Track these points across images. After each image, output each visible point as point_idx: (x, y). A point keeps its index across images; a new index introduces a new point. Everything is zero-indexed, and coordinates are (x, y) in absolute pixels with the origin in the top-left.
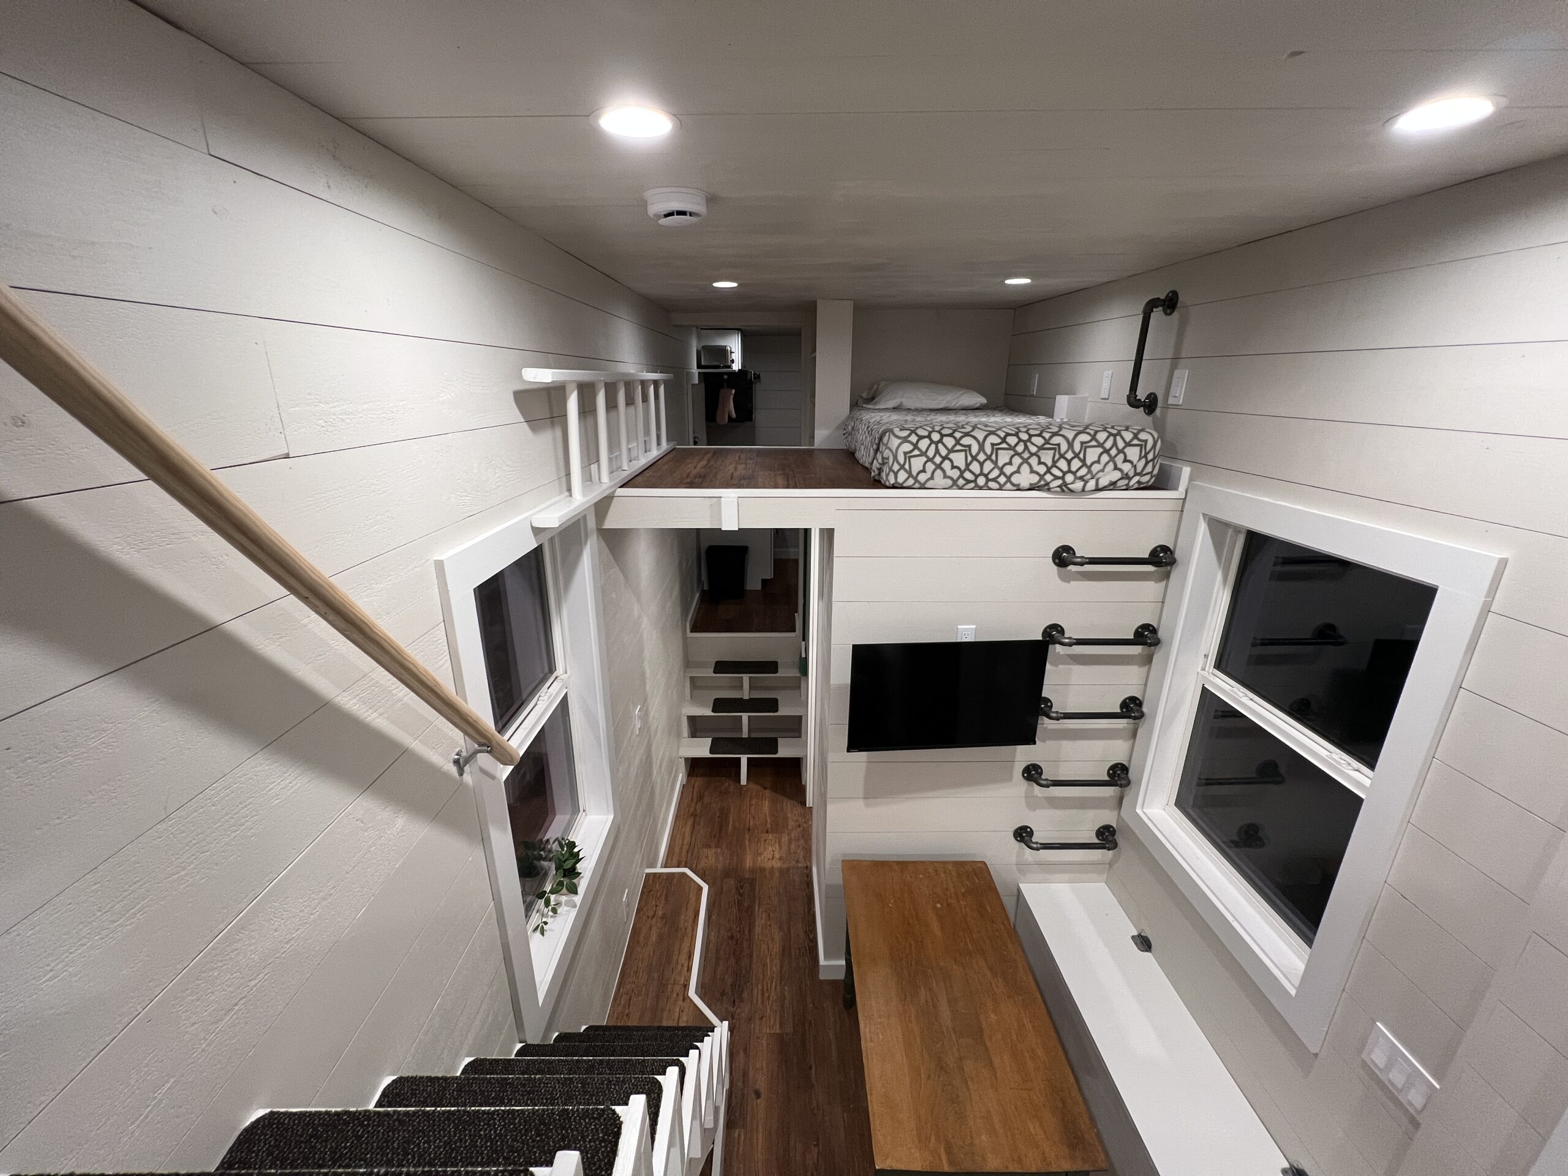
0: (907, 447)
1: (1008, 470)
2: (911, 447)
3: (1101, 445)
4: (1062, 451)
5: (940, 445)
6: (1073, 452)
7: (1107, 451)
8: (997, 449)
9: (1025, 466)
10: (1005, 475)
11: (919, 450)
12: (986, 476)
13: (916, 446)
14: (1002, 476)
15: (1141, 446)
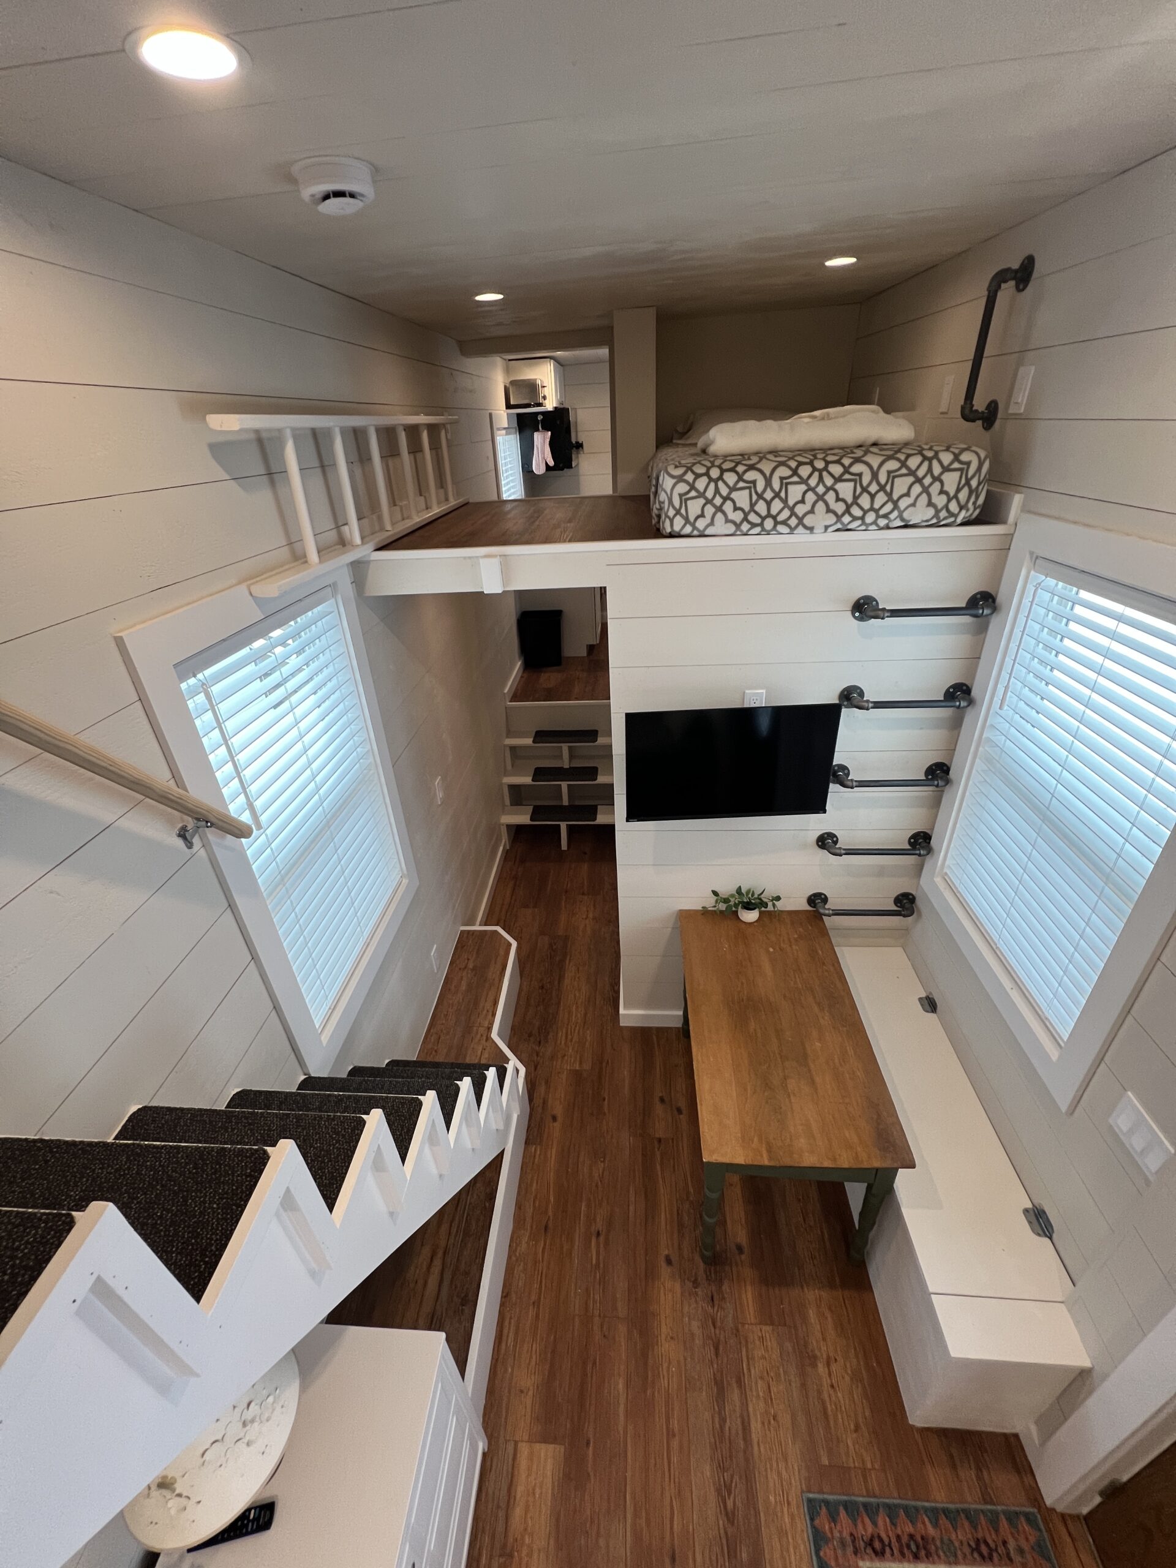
0: (682, 488)
1: (800, 510)
2: (687, 488)
3: (912, 473)
4: (865, 483)
5: (720, 484)
6: (878, 483)
7: (919, 481)
8: (787, 484)
9: (821, 504)
10: (797, 517)
11: (697, 491)
12: (774, 518)
13: (692, 487)
14: (793, 518)
15: (961, 470)
